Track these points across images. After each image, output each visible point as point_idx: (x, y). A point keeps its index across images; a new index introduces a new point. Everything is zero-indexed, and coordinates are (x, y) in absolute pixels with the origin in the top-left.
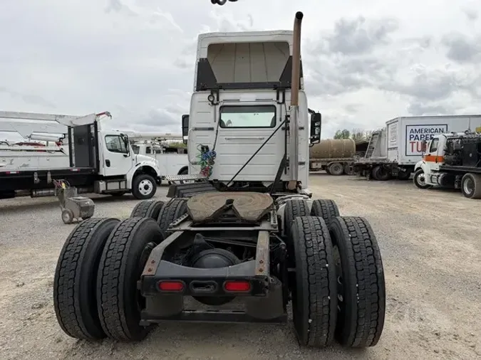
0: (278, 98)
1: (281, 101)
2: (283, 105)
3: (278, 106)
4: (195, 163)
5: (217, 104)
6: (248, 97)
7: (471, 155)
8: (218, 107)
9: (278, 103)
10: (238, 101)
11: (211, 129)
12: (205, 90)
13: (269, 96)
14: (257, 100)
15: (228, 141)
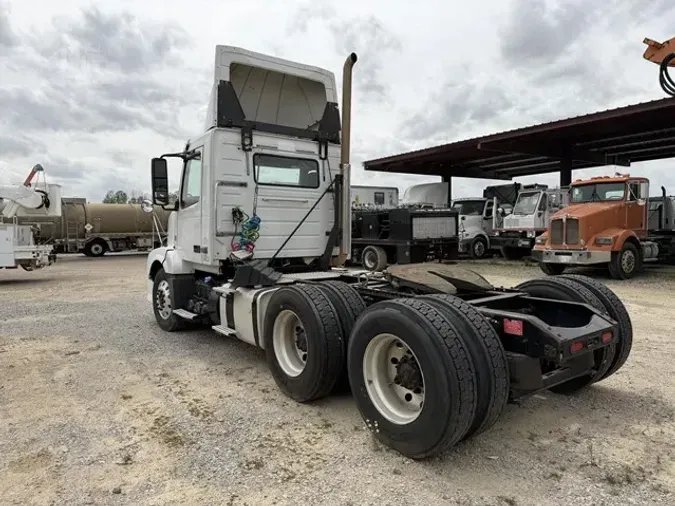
0: (320, 153)
1: (323, 156)
2: (326, 162)
3: (320, 162)
4: (222, 235)
5: (250, 150)
6: (287, 146)
7: (371, 227)
8: (251, 154)
9: (321, 158)
10: (276, 148)
11: (244, 185)
12: (230, 127)
13: (310, 148)
14: (298, 151)
15: (266, 204)
